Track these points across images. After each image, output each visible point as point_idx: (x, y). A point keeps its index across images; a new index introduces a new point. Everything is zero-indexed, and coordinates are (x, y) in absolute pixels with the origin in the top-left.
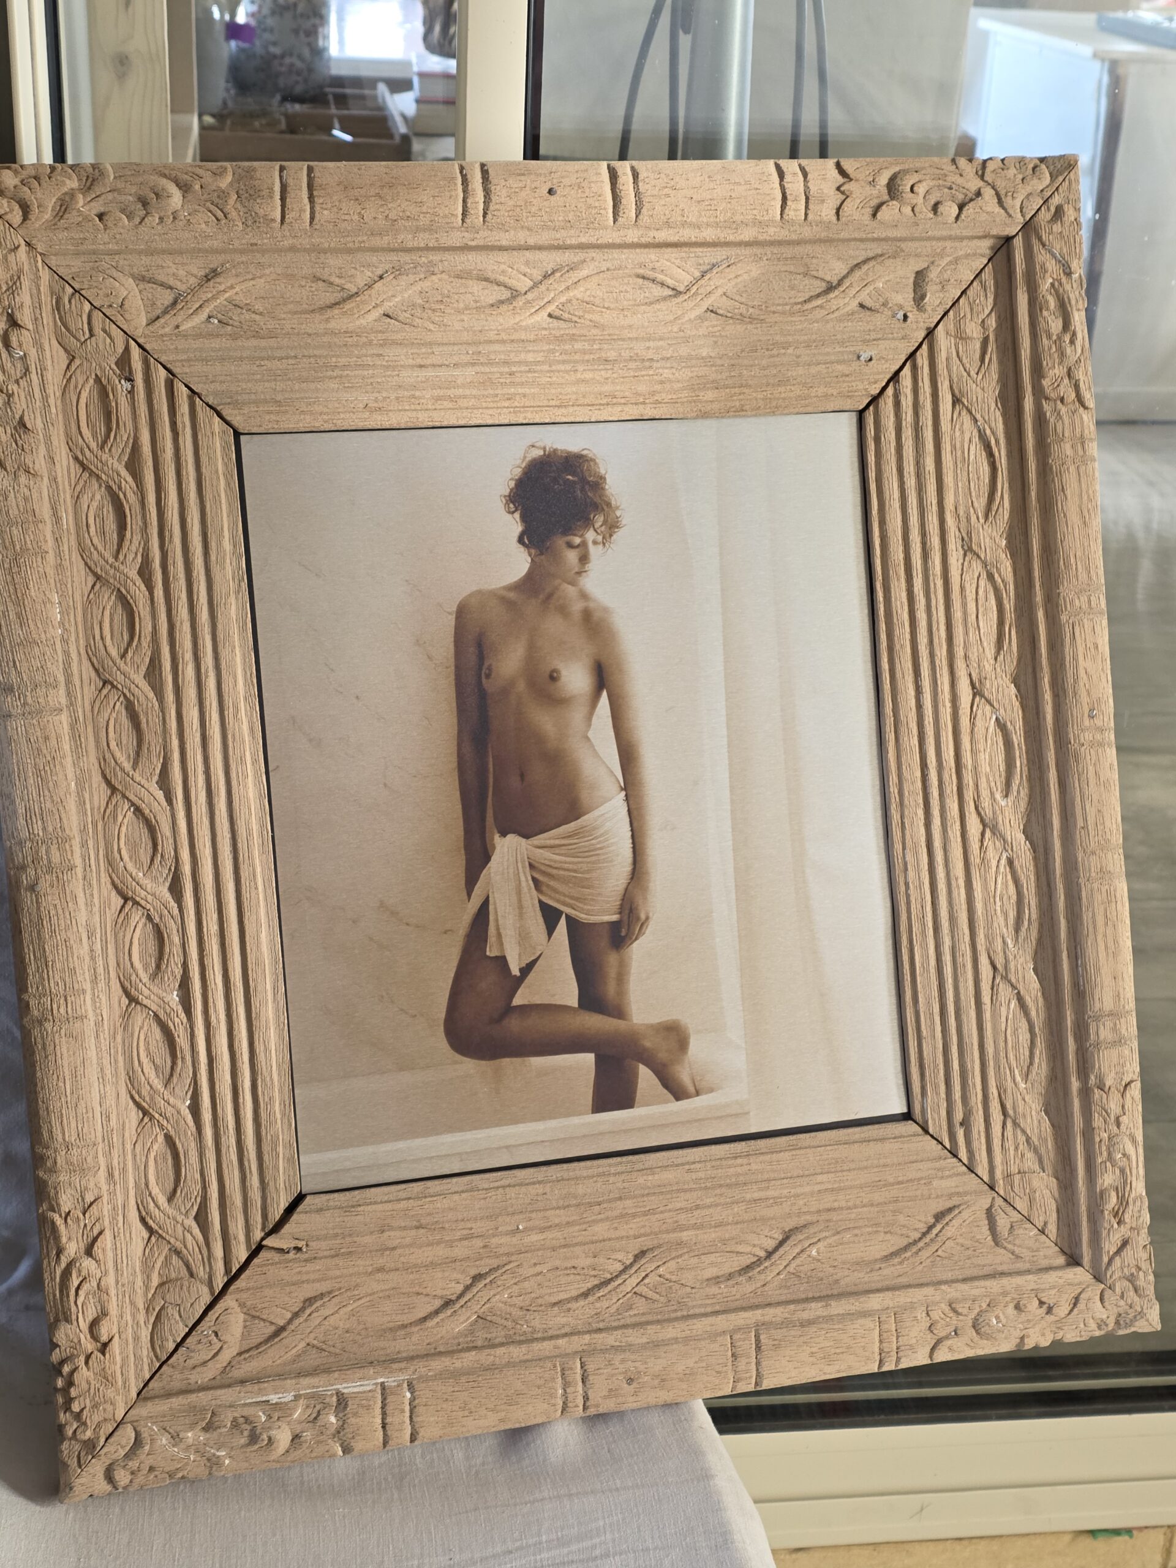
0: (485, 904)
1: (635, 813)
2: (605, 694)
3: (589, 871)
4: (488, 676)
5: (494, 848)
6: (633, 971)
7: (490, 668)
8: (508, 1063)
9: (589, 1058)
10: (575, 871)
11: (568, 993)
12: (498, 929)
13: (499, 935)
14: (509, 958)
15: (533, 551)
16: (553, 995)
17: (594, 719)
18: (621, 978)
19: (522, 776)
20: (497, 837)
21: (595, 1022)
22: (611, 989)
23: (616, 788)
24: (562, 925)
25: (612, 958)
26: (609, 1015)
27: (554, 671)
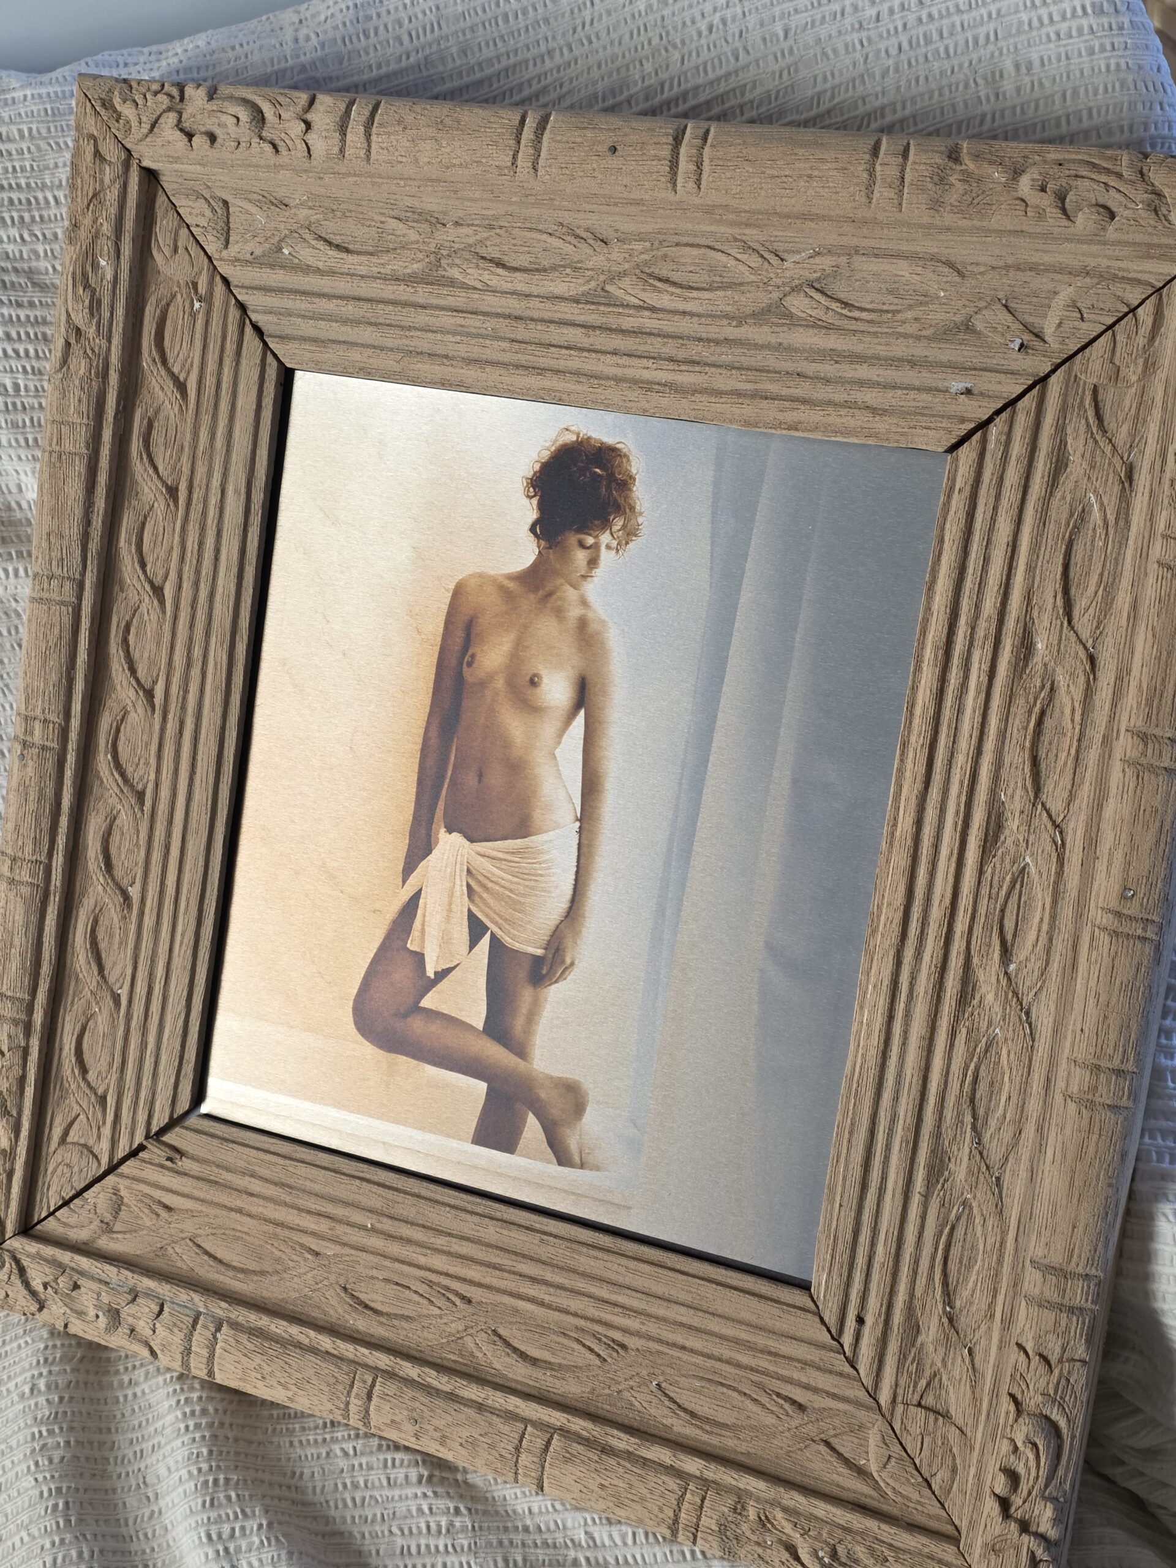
0: (417, 896)
1: (584, 849)
2: (582, 712)
3: (524, 895)
4: (470, 664)
5: (437, 843)
6: (545, 1014)
7: (473, 656)
8: (403, 1061)
9: (482, 1086)
10: (511, 891)
11: (476, 1014)
12: (423, 925)
13: (423, 931)
14: (427, 958)
15: (543, 543)
16: (461, 1010)
17: (565, 737)
18: (532, 1017)
19: (480, 776)
20: (443, 830)
21: (495, 1052)
22: (519, 1024)
23: (570, 817)
24: (485, 941)
25: (527, 994)
26: (511, 1050)
27: (535, 675)
